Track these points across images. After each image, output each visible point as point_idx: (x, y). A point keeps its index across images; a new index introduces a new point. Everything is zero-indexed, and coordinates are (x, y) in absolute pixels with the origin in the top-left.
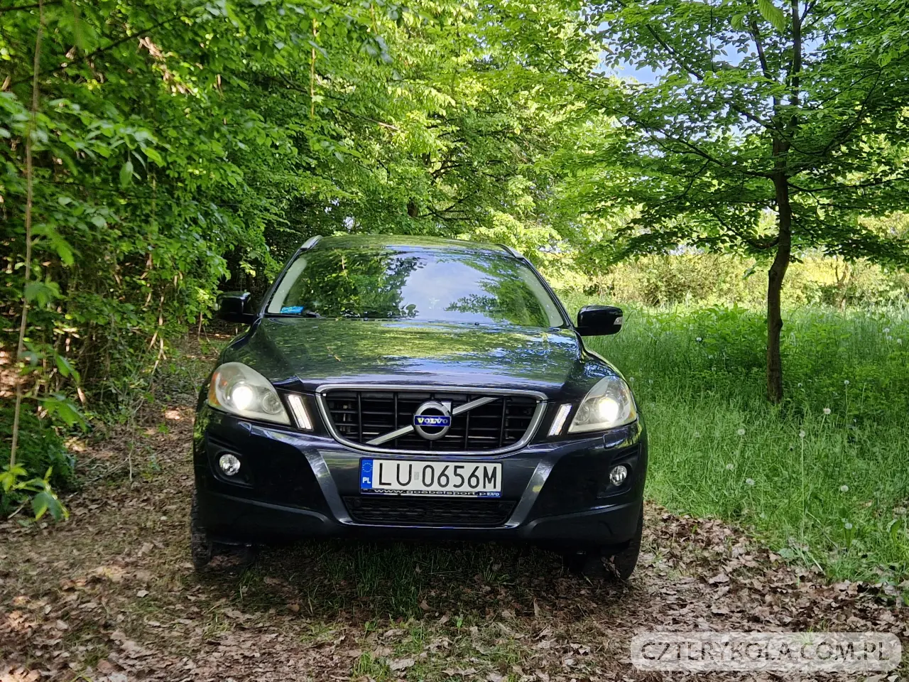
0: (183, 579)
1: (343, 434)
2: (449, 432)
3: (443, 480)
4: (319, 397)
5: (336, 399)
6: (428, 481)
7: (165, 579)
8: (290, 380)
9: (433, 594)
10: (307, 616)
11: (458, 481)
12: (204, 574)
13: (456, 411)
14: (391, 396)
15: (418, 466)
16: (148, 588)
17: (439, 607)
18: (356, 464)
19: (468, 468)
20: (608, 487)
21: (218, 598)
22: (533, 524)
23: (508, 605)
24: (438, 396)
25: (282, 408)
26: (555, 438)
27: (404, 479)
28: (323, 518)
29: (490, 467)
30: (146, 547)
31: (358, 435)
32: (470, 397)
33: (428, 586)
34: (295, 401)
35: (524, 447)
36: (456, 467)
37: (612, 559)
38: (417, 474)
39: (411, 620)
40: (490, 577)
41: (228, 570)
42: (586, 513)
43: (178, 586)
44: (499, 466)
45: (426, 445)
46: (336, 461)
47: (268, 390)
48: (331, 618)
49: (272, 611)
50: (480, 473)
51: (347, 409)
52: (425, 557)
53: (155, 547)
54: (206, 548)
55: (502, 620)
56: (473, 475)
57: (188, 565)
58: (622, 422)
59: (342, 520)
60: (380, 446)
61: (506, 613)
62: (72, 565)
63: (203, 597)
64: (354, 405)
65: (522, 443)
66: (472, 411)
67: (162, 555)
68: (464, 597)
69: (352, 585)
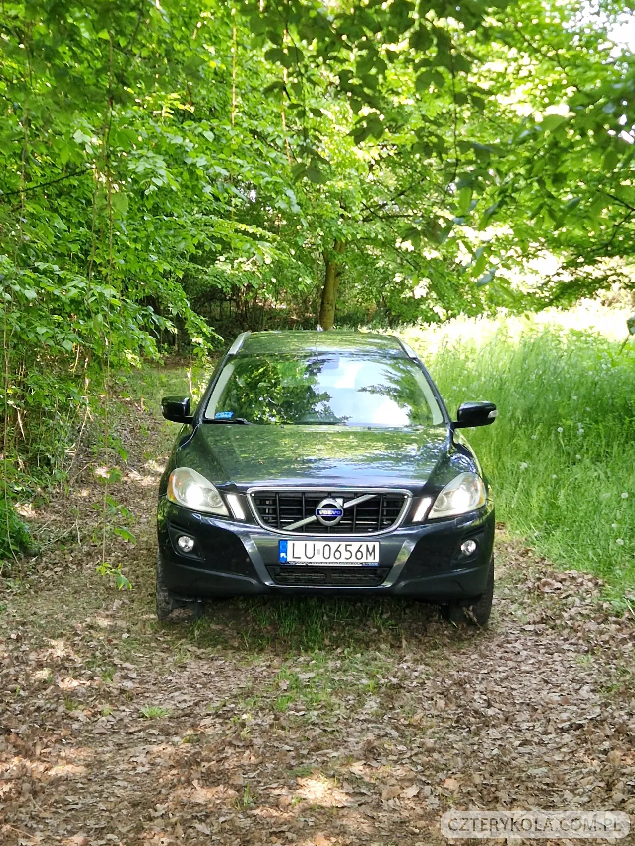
0: (152, 626)
1: (266, 522)
2: (343, 519)
3: (338, 554)
4: (249, 496)
5: (261, 498)
6: (327, 555)
7: (139, 625)
8: (228, 484)
9: (334, 634)
10: (244, 650)
11: (348, 555)
12: (166, 622)
13: (347, 505)
14: (300, 495)
15: (320, 545)
16: (129, 632)
17: (336, 643)
18: (276, 544)
19: (355, 546)
20: (460, 556)
21: (179, 639)
22: (403, 584)
23: (386, 641)
24: (333, 495)
25: (222, 503)
26: (418, 523)
27: (310, 554)
28: (254, 582)
29: (371, 545)
30: (117, 603)
31: (276, 523)
32: (357, 495)
33: (332, 629)
34: (232, 499)
35: (396, 530)
36: (346, 545)
37: (471, 608)
38: (319, 551)
39: (317, 651)
40: (379, 623)
41: (184, 619)
42: (451, 575)
43: (149, 631)
44: (377, 544)
45: (326, 529)
46: (261, 542)
47: (211, 490)
48: (262, 650)
49: (219, 647)
50: (363, 549)
51: (269, 505)
52: (331, 610)
53: (123, 603)
54: (168, 603)
55: (380, 650)
56: (358, 551)
57: (153, 616)
58: (474, 507)
59: (267, 583)
60: (293, 531)
61: (383, 646)
62: (67, 617)
63: (169, 638)
64: (274, 501)
65: (394, 527)
66: (358, 505)
67: (131, 609)
68: (355, 637)
69: (276, 630)
